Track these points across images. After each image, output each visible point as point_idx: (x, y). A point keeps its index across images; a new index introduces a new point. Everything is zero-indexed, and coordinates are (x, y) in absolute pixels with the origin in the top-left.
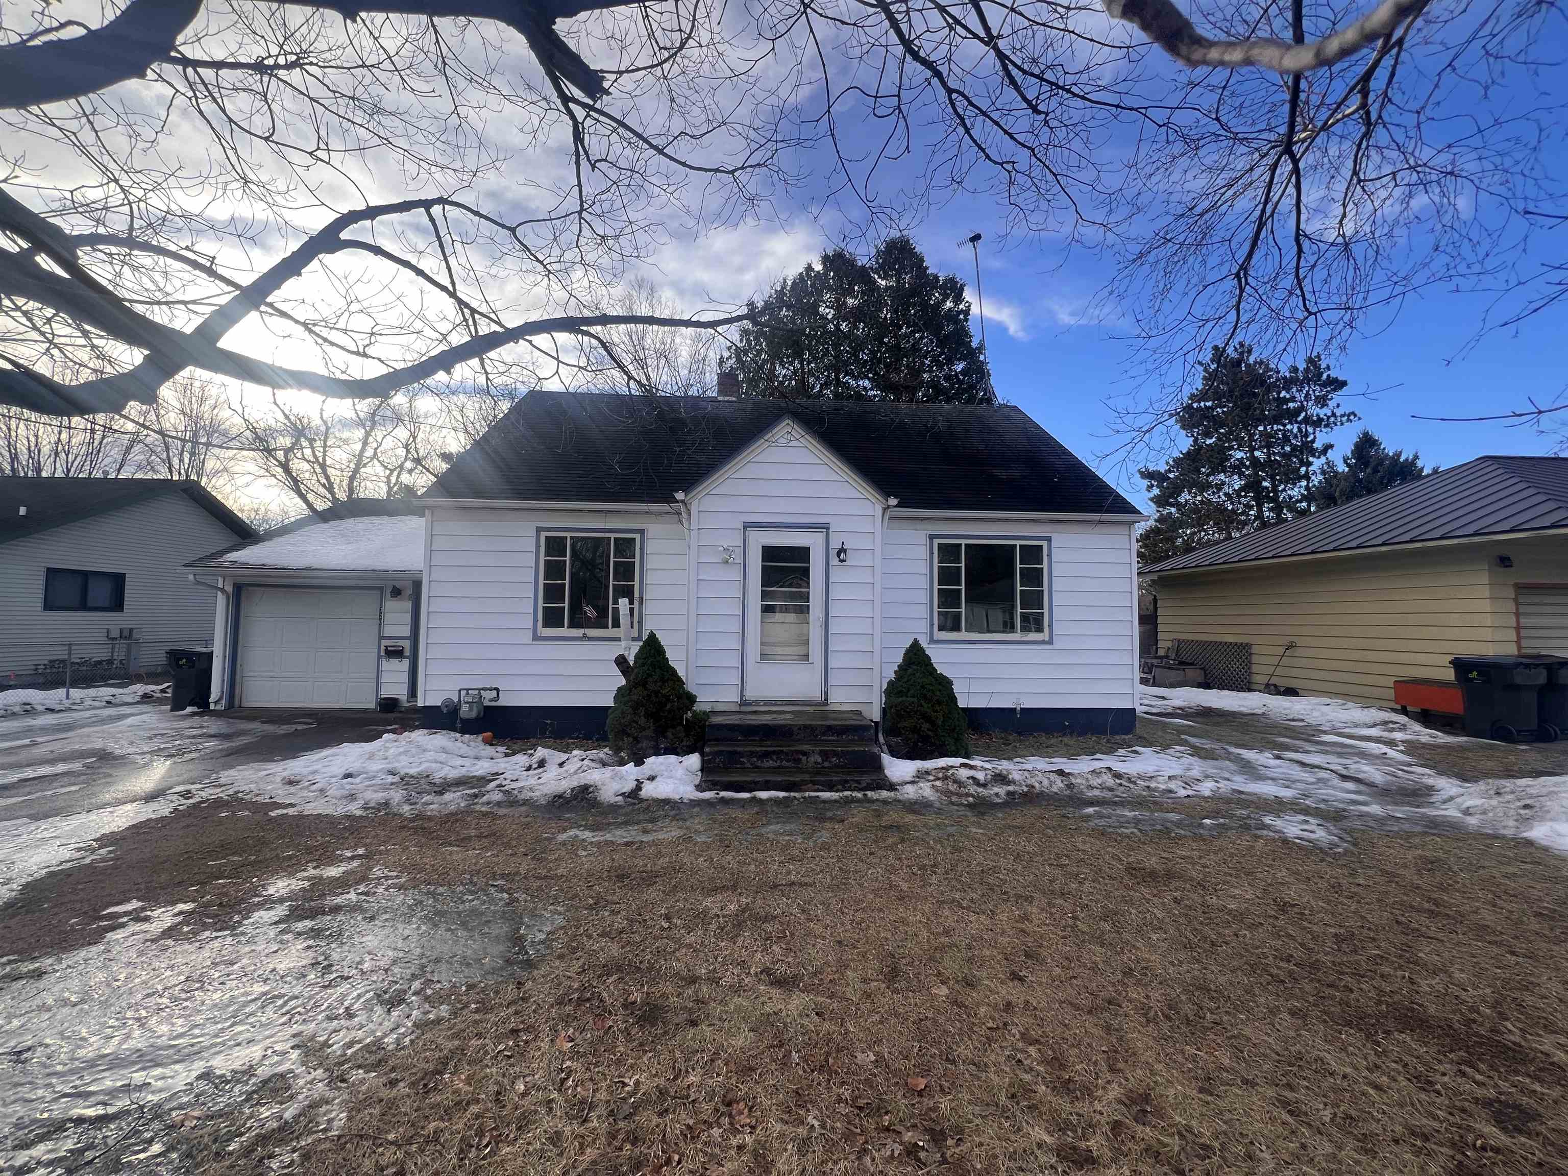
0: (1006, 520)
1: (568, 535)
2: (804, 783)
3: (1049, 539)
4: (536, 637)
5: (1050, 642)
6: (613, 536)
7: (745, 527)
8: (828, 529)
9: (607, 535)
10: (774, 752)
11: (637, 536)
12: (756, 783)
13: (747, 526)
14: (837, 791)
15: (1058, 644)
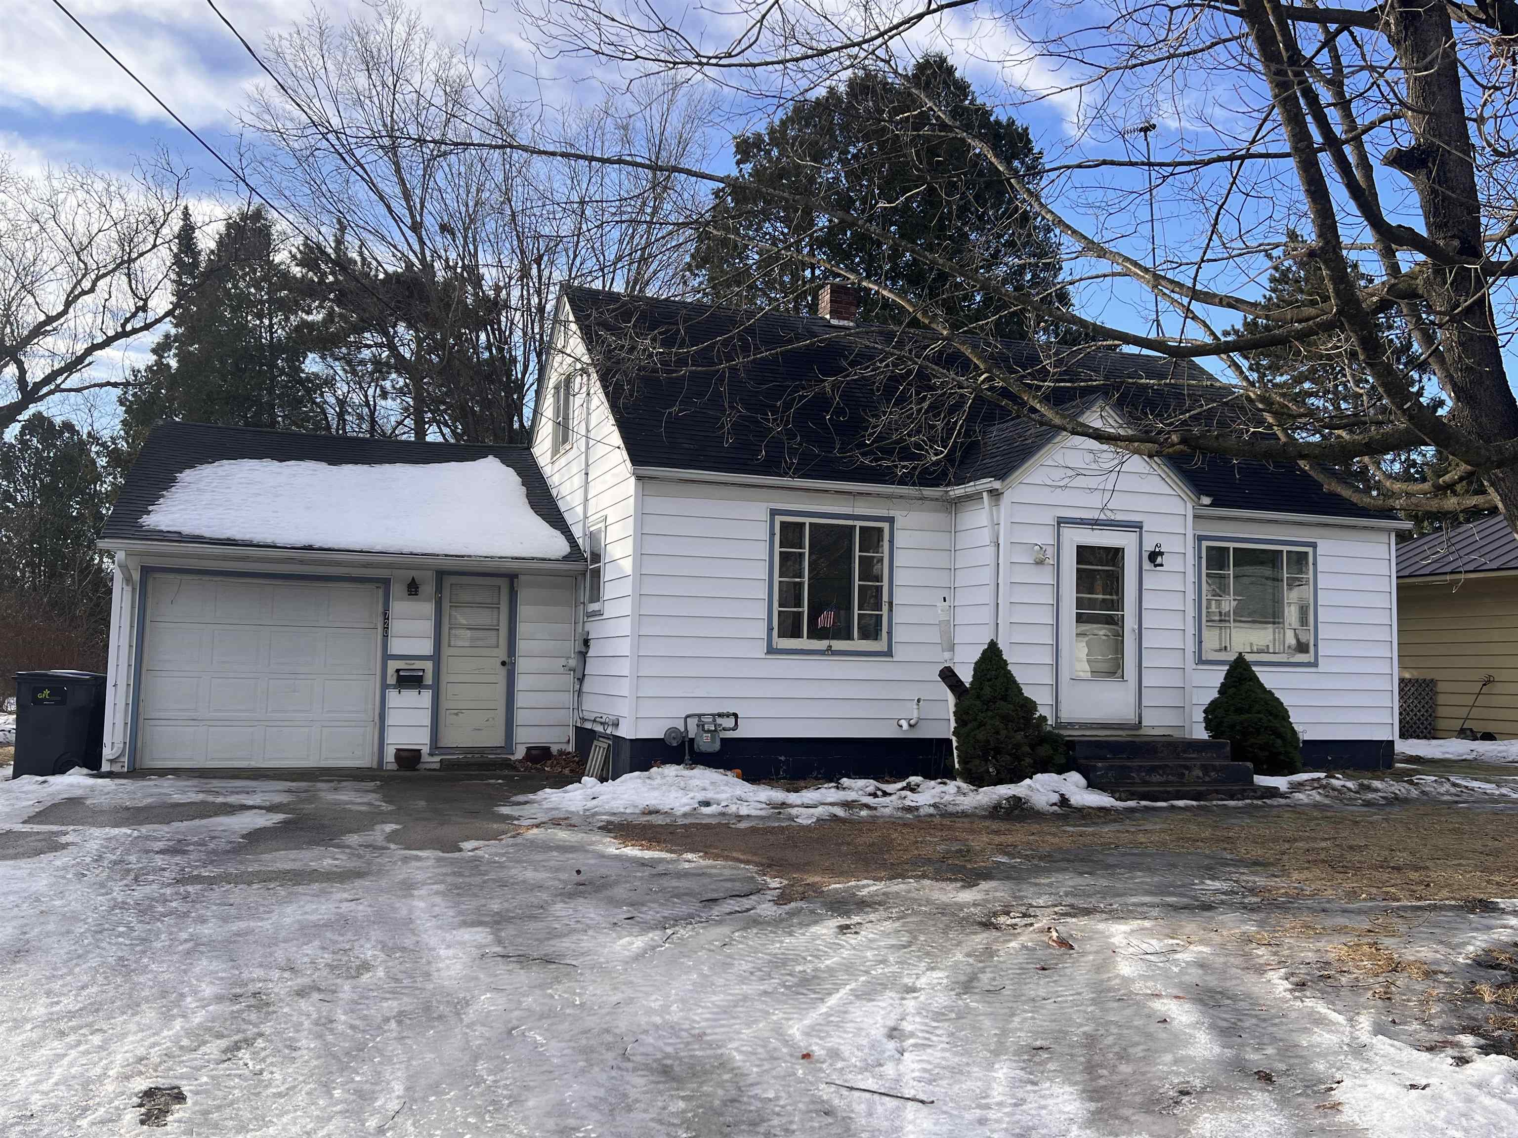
0: (1276, 522)
1: (807, 520)
2: (1209, 792)
3: (1314, 546)
4: (771, 650)
5: (1315, 664)
6: (859, 524)
7: (1059, 523)
8: (1141, 528)
9: (850, 523)
10: (1160, 767)
11: (886, 526)
12: (1168, 792)
13: (1061, 522)
14: (1238, 800)
15: (1323, 666)
